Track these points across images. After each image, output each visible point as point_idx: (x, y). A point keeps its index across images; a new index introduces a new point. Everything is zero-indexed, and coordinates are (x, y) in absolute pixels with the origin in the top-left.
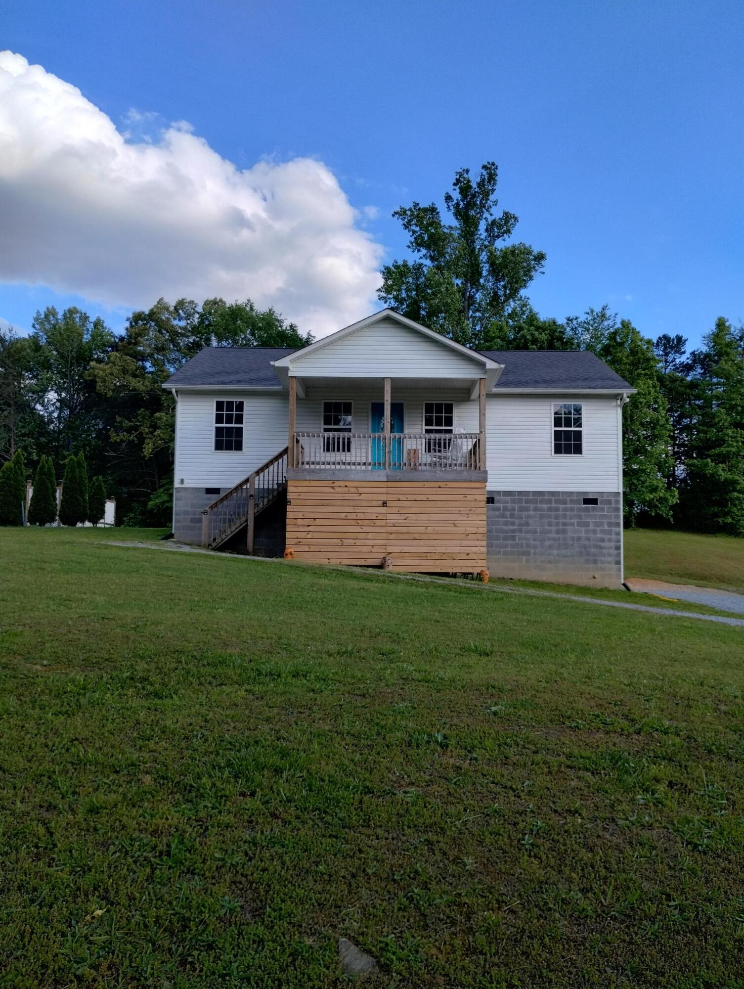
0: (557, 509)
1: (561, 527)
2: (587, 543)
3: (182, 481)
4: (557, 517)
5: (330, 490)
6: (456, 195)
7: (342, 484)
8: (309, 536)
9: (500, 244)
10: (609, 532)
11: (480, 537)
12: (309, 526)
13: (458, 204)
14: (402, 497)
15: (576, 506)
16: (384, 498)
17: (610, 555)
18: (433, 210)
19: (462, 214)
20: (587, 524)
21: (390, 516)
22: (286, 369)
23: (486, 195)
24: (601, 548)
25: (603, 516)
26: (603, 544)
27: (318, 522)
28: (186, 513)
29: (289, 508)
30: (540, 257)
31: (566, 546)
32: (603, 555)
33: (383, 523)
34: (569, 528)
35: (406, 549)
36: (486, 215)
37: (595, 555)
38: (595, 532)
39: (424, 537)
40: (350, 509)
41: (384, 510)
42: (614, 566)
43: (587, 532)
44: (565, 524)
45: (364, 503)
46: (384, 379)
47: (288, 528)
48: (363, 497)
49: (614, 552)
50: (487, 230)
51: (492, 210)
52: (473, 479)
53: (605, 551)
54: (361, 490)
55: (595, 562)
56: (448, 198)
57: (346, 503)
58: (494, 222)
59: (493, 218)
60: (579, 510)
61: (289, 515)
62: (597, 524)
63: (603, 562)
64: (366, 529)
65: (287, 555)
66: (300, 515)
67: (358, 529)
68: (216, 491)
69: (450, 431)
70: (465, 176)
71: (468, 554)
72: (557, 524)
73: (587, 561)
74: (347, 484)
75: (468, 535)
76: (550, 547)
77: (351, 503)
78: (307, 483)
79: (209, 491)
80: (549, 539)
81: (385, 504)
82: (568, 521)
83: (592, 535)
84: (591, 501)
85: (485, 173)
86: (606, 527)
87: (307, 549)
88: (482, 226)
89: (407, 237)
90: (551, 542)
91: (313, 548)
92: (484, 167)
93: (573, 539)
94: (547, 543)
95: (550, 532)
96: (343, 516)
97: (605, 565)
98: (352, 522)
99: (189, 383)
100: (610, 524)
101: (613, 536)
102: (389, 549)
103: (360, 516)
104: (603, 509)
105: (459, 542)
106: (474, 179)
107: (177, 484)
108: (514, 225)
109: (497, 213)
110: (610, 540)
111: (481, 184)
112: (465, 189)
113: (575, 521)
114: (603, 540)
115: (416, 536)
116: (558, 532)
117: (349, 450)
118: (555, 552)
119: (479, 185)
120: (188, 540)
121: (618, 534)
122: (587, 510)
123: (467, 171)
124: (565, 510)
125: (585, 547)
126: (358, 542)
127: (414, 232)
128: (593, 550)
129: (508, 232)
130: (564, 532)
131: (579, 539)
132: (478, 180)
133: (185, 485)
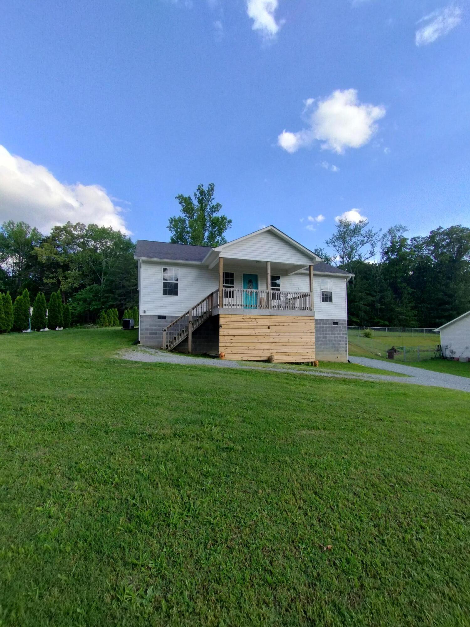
0: (323, 327)
1: (325, 335)
2: (335, 342)
3: (145, 312)
4: (323, 331)
5: (243, 320)
6: (198, 194)
7: (248, 317)
8: (232, 345)
9: (215, 215)
10: (343, 337)
11: (312, 344)
12: (231, 339)
13: (199, 197)
14: (277, 324)
15: (330, 326)
16: (268, 324)
17: (343, 347)
18: (189, 198)
19: (200, 202)
20: (335, 334)
21: (271, 334)
22: (218, 253)
23: (210, 195)
24: (340, 344)
25: (340, 330)
26: (340, 343)
27: (236, 337)
28: (147, 329)
29: (221, 330)
30: (230, 221)
31: (327, 344)
32: (340, 347)
33: (268, 337)
34: (328, 336)
35: (279, 351)
36: (210, 203)
37: (337, 348)
38: (337, 337)
39: (288, 344)
40: (252, 330)
41: (268, 331)
42: (345, 352)
43: (335, 337)
44: (326, 334)
45: (259, 327)
46: (267, 262)
47: (220, 341)
48: (258, 324)
49: (344, 346)
50: (210, 209)
51: (212, 201)
52: (309, 315)
53: (341, 346)
54: (257, 320)
55: (338, 351)
56: (195, 195)
57: (250, 327)
58: (213, 206)
59: (213, 204)
60: (331, 327)
61: (221, 334)
62: (339, 334)
63: (341, 351)
64: (260, 341)
65: (222, 356)
66: (226, 334)
67: (256, 341)
68: (164, 317)
69: (279, 290)
70: (202, 187)
71: (307, 352)
72: (323, 334)
73: (335, 351)
74: (251, 317)
75: (307, 343)
76: (321, 344)
77: (253, 327)
78: (230, 316)
79: (160, 317)
80: (320, 341)
81: (269, 327)
82: (327, 332)
83: (336, 339)
84: (336, 323)
85: (210, 187)
86: (342, 335)
87: (231, 353)
88: (208, 207)
89: (180, 207)
90: (321, 342)
91: (234, 352)
92: (209, 185)
93: (329, 340)
94: (320, 343)
95: (321, 338)
96: (248, 334)
97: (342, 352)
98: (254, 337)
99: (149, 257)
100: (343, 334)
101: (344, 339)
102: (272, 351)
103: (257, 334)
104: (340, 327)
105: (303, 347)
106: (205, 189)
107: (141, 313)
108: (220, 208)
109: (214, 203)
110: (343, 341)
111: (208, 191)
112: (202, 192)
113: (330, 332)
114: (340, 341)
115: (283, 344)
116: (323, 338)
117: (233, 297)
118: (323, 347)
119: (207, 191)
120: (149, 344)
121: (346, 338)
122: (334, 327)
123: (203, 185)
124: (326, 327)
125: (334, 344)
126: (256, 348)
127: (183, 206)
128: (337, 346)
129: (218, 211)
130: (326, 337)
131: (332, 340)
132: (207, 189)
133: (146, 314)
